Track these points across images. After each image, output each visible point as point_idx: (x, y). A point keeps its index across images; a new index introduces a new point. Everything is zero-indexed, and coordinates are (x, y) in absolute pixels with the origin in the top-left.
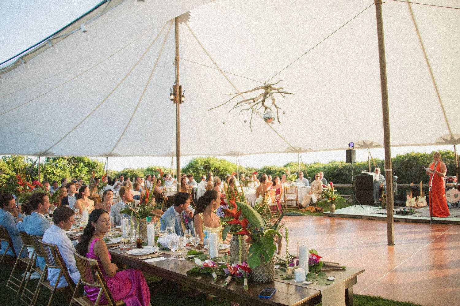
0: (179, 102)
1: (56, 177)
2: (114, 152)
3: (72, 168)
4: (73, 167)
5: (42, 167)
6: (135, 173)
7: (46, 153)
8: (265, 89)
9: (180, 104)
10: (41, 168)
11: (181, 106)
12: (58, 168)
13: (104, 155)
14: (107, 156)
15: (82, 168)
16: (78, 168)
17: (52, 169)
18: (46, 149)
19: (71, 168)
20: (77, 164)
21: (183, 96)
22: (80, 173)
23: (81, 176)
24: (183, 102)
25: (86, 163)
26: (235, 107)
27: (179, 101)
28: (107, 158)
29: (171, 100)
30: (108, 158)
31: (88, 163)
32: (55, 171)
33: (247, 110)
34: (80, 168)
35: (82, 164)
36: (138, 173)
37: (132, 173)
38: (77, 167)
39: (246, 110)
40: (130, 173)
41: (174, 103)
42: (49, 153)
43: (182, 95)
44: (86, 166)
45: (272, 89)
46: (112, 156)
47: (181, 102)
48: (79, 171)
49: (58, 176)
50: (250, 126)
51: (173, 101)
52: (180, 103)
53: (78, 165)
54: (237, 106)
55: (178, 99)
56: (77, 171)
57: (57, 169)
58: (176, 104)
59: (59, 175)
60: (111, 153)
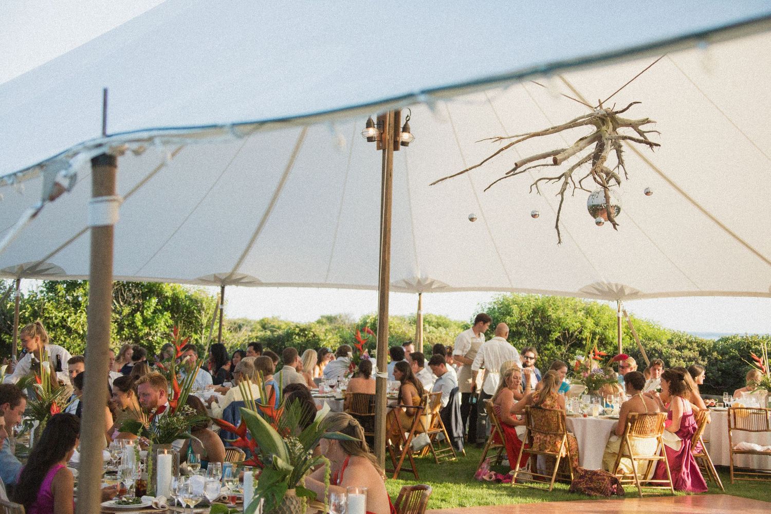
0: (392, 146)
1: (74, 339)
2: (242, 271)
3: (124, 314)
4: (127, 310)
5: (32, 306)
6: (314, 335)
7: (38, 269)
8: (595, 124)
9: (395, 152)
10: (30, 309)
11: (397, 156)
12: (81, 312)
13: (213, 279)
14: (223, 282)
15: (155, 312)
16: (142, 313)
17: (61, 314)
18: (39, 258)
19: (120, 313)
20: (140, 302)
21: (406, 129)
22: (146, 330)
23: (150, 338)
24: (404, 144)
25: (167, 298)
26: (512, 173)
27: (392, 142)
28: (223, 288)
29: (370, 139)
30: (227, 288)
31: (175, 298)
32: (69, 319)
33: (553, 181)
34: (148, 313)
35: (154, 301)
36: (322, 337)
37: (305, 336)
38: (138, 310)
39: (550, 179)
40: (298, 334)
41: (379, 148)
42: (48, 269)
43: (402, 125)
44: (166, 309)
45: (617, 123)
46: (237, 282)
47: (397, 144)
48: (145, 321)
49: (79, 334)
50: (557, 227)
51: (374, 144)
52: (396, 148)
53: (143, 304)
54: (516, 172)
55: (388, 136)
56: (139, 324)
57: (78, 315)
58: (384, 151)
59: (81, 332)
60: (232, 274)
